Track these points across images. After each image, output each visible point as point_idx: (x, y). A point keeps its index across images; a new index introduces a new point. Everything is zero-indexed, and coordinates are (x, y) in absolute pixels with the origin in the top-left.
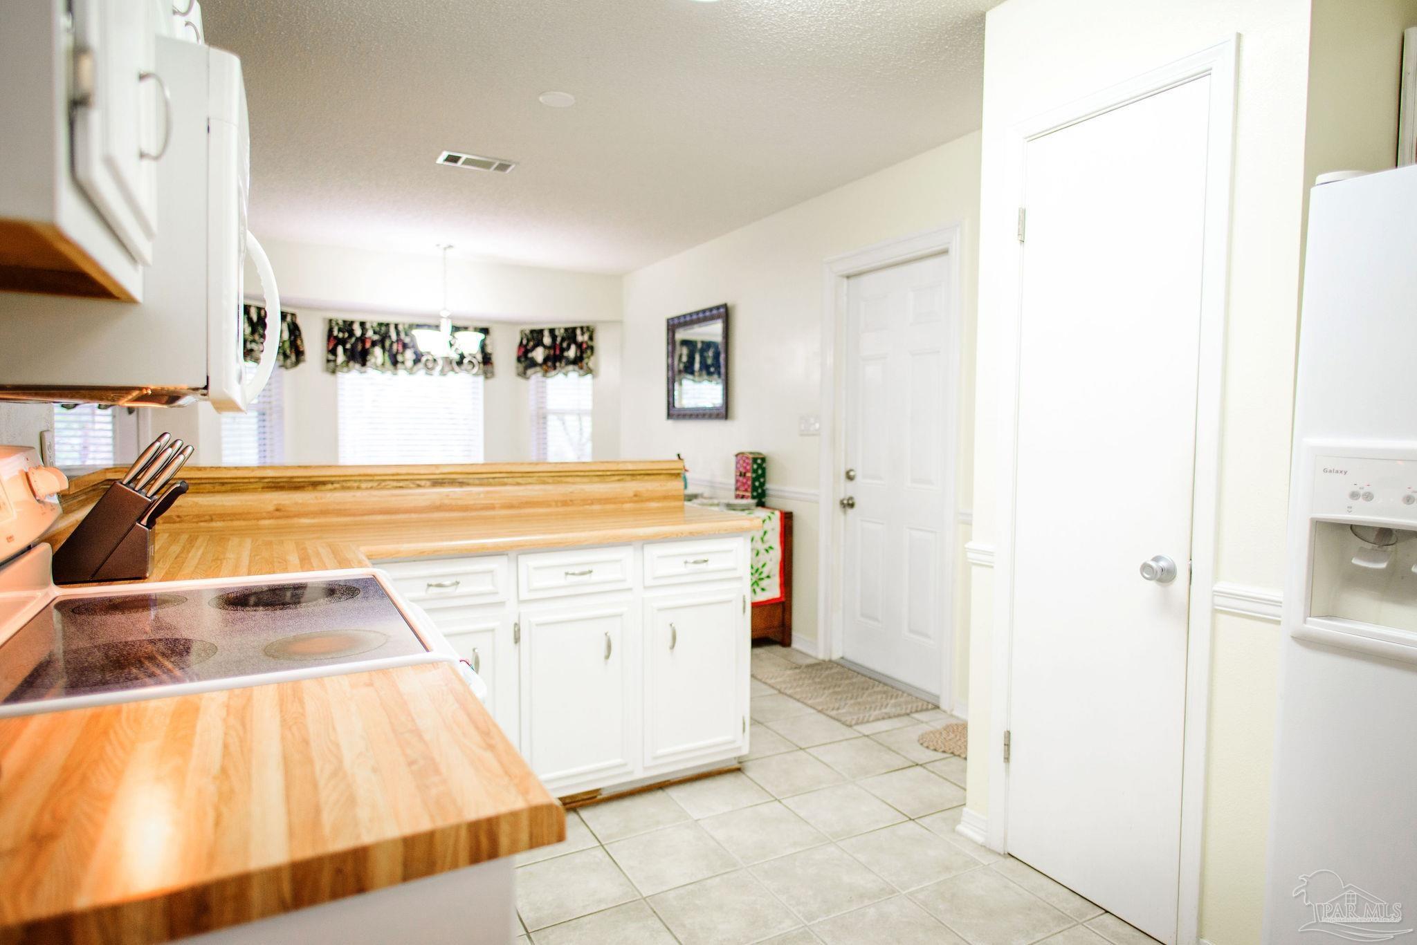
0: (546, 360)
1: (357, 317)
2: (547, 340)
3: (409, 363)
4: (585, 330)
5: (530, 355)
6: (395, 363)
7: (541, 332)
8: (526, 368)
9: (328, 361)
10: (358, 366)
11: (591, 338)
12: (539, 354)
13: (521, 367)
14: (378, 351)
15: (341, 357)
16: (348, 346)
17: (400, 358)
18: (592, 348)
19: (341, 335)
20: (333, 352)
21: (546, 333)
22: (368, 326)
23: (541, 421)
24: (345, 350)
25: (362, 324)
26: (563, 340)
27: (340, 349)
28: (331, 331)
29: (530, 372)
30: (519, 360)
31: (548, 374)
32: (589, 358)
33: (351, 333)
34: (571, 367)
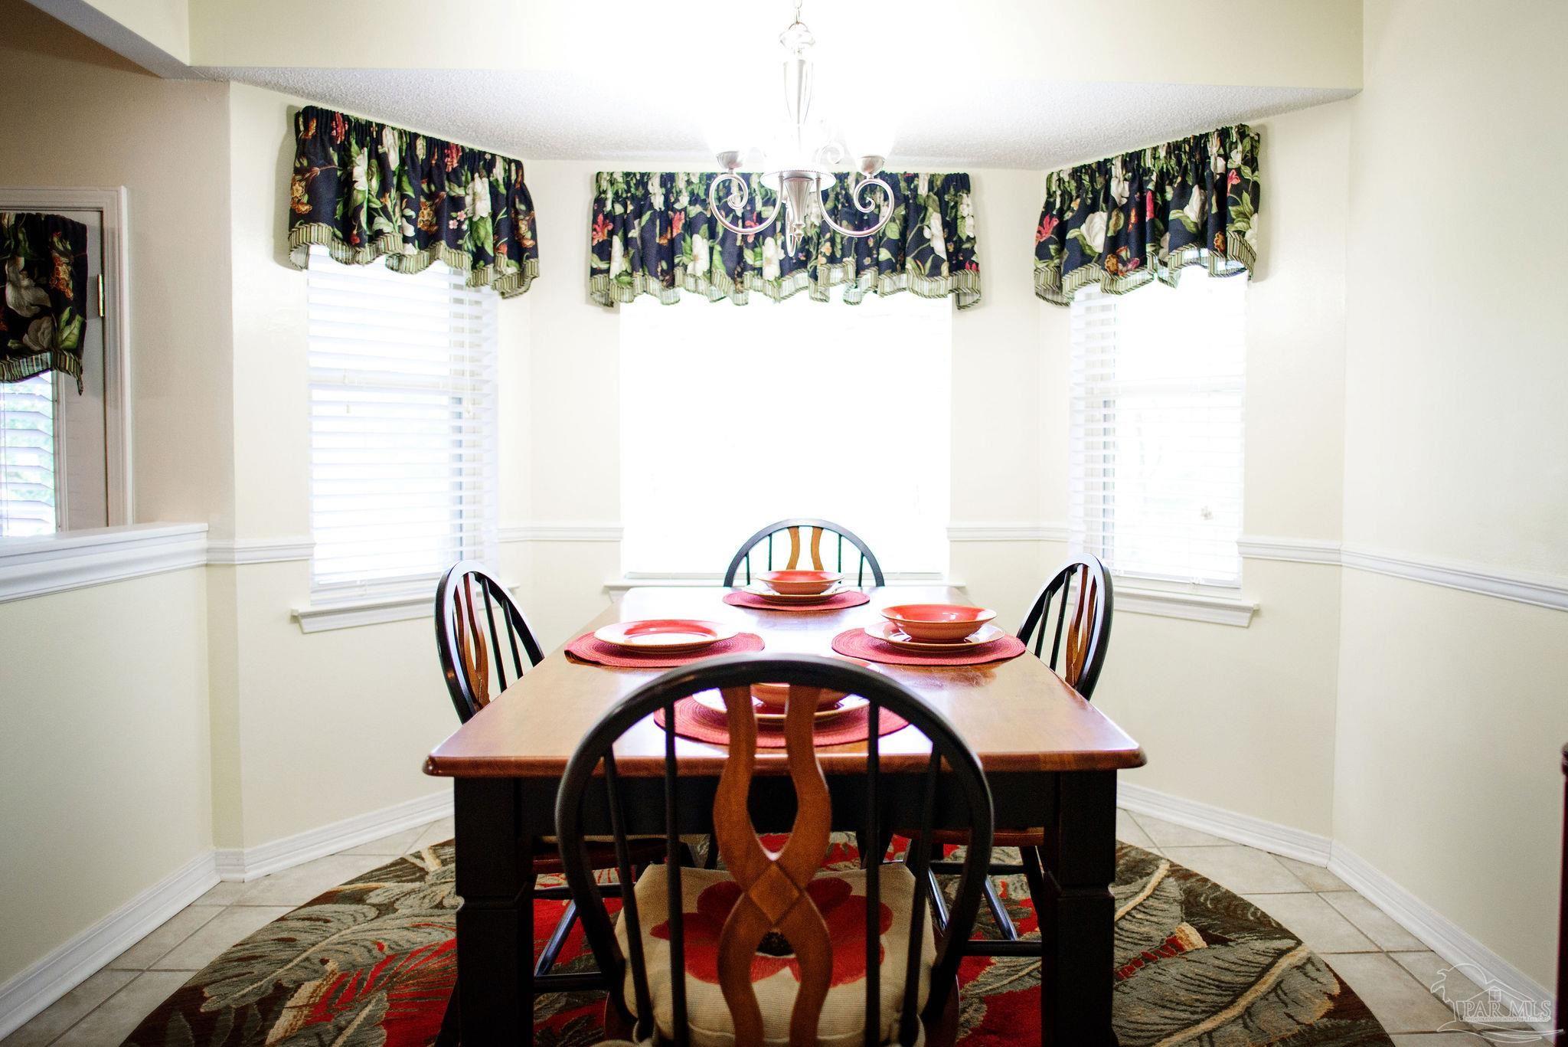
0: (1113, 244)
1: (655, 166)
2: (1120, 189)
3: (772, 271)
4: (1234, 137)
5: (1071, 234)
6: (738, 269)
7: (1103, 168)
8: (1060, 273)
9: (594, 272)
10: (654, 284)
11: (1251, 161)
12: (1095, 231)
13: (1047, 269)
14: (700, 243)
15: (619, 263)
16: (634, 233)
17: (749, 256)
18: (1255, 190)
19: (619, 209)
20: (602, 250)
21: (1117, 170)
22: (681, 184)
23: (1099, 413)
24: (627, 243)
25: (668, 180)
26: (1164, 177)
27: (617, 243)
28: (599, 202)
29: (1070, 280)
30: (1042, 252)
31: (1122, 283)
32: (1246, 217)
33: (643, 203)
34: (1190, 253)
